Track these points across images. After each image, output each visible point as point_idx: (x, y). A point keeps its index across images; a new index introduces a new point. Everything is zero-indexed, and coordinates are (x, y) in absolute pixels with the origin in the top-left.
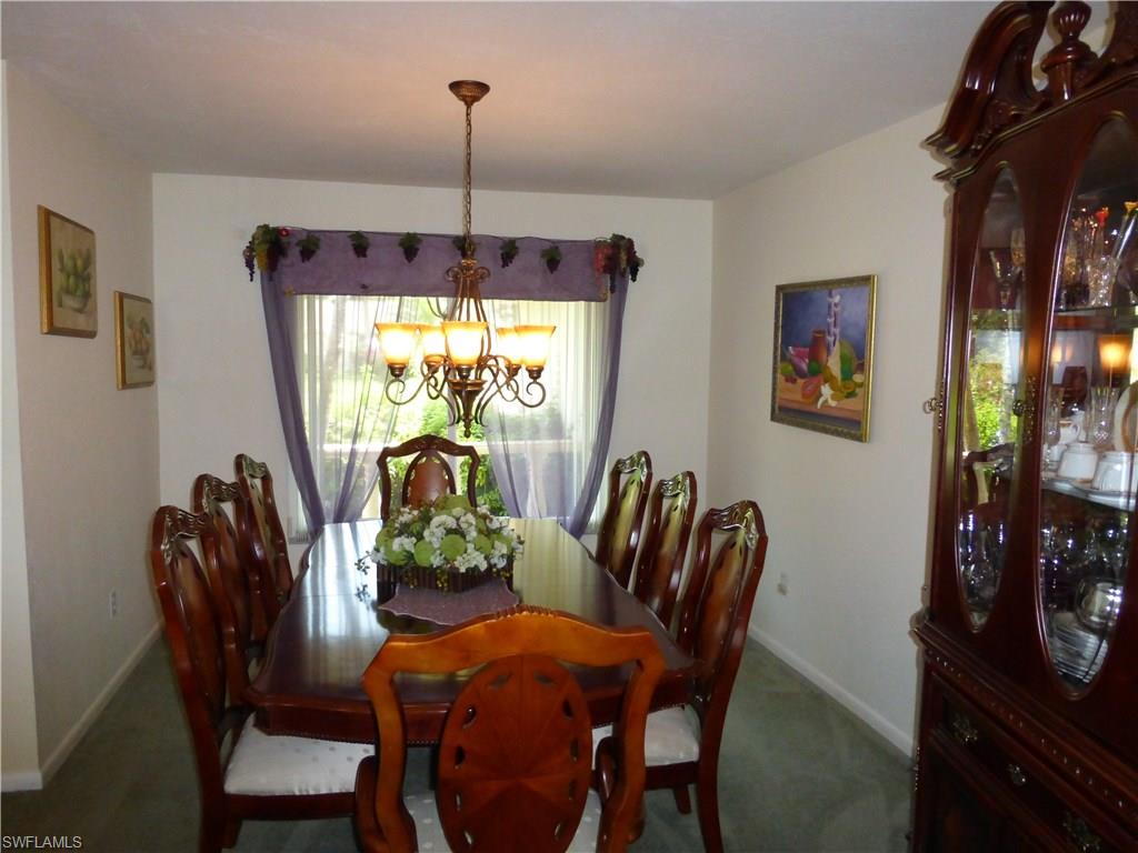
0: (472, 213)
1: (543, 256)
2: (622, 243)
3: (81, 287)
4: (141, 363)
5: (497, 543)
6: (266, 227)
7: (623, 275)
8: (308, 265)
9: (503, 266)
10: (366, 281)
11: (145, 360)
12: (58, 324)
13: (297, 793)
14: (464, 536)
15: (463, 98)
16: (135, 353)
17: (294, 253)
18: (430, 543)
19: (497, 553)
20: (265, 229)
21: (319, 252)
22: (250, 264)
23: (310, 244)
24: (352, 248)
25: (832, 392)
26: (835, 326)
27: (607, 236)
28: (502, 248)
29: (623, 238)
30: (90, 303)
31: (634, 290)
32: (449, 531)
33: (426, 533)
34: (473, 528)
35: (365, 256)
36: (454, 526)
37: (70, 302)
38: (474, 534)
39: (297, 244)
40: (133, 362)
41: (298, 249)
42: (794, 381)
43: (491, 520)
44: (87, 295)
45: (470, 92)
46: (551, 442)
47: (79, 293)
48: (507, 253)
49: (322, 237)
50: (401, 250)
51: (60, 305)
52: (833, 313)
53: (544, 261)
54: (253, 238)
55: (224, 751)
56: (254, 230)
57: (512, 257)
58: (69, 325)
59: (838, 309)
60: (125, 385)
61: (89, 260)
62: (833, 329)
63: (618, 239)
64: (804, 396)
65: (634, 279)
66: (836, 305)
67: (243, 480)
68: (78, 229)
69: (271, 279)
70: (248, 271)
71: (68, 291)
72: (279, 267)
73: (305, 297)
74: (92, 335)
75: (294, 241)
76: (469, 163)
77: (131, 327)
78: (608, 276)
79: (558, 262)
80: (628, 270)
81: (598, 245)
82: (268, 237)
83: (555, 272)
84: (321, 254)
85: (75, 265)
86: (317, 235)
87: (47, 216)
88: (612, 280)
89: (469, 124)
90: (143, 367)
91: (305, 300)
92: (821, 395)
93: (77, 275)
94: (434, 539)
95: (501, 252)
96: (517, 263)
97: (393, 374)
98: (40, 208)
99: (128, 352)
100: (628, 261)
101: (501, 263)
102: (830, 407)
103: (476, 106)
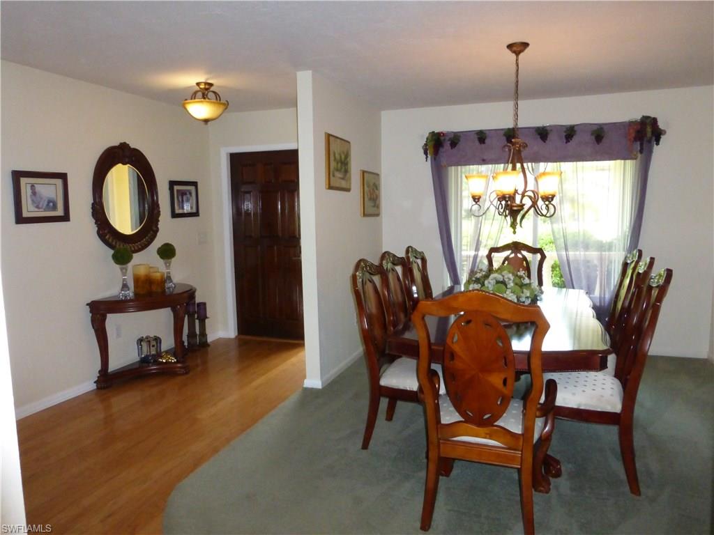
0: (518, 113)
1: (592, 134)
2: (648, 121)
3: (343, 168)
4: (373, 205)
5: (525, 290)
6: (433, 132)
7: (649, 141)
8: (455, 150)
9: (566, 143)
10: (485, 158)
11: (375, 203)
12: (332, 184)
13: (408, 389)
14: (506, 285)
15: (514, 52)
16: (370, 199)
17: (447, 145)
18: (488, 287)
19: (523, 295)
20: (433, 134)
21: (460, 143)
22: (426, 153)
23: (455, 140)
24: (477, 139)
27: (637, 116)
28: (565, 132)
29: (649, 117)
30: (348, 175)
31: (659, 152)
32: (498, 282)
33: (486, 282)
34: (511, 281)
35: (484, 143)
36: (502, 280)
37: (338, 175)
38: (512, 284)
39: (449, 140)
40: (368, 203)
41: (449, 142)
43: (524, 279)
44: (346, 171)
45: (518, 48)
46: (596, 253)
47: (343, 170)
48: (570, 135)
49: (462, 135)
50: (505, 138)
51: (334, 176)
53: (593, 137)
54: (427, 139)
55: (382, 371)
56: (427, 135)
57: (572, 136)
58: (337, 185)
60: (365, 215)
61: (347, 155)
63: (645, 118)
65: (658, 144)
67: (408, 258)
68: (343, 142)
69: (435, 159)
70: (425, 156)
71: (337, 170)
72: (440, 152)
73: (453, 168)
74: (348, 190)
75: (447, 138)
76: (517, 86)
77: (368, 186)
78: (638, 143)
79: (603, 137)
80: (654, 138)
81: (631, 124)
82: (434, 137)
83: (600, 144)
84: (461, 145)
85: (341, 157)
86: (459, 134)
87: (329, 136)
88: (642, 145)
89: (518, 66)
90: (374, 206)
91: (453, 169)
93: (342, 163)
94: (490, 286)
95: (565, 134)
96: (576, 139)
97: (474, 201)
98: (326, 133)
99: (366, 199)
100: (653, 133)
101: (565, 141)
103: (521, 55)
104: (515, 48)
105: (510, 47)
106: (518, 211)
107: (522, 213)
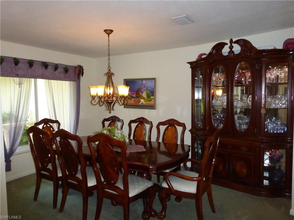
1: (64, 69)
10: (18, 73)
21: (4, 63)
23: (2, 60)
24: (14, 62)
25: (144, 101)
26: (144, 87)
28: (55, 66)
42: (131, 99)
45: (109, 32)
52: (143, 85)
53: (64, 71)
57: (57, 69)
59: (145, 84)
62: (143, 88)
64: (134, 102)
65: (82, 76)
66: (144, 83)
79: (68, 71)
80: (81, 74)
88: (78, 76)
89: (109, 40)
92: (140, 101)
101: (54, 70)
102: (144, 104)
103: (110, 35)
104: (107, 32)
105: (105, 31)
106: (111, 103)
107: (113, 104)
